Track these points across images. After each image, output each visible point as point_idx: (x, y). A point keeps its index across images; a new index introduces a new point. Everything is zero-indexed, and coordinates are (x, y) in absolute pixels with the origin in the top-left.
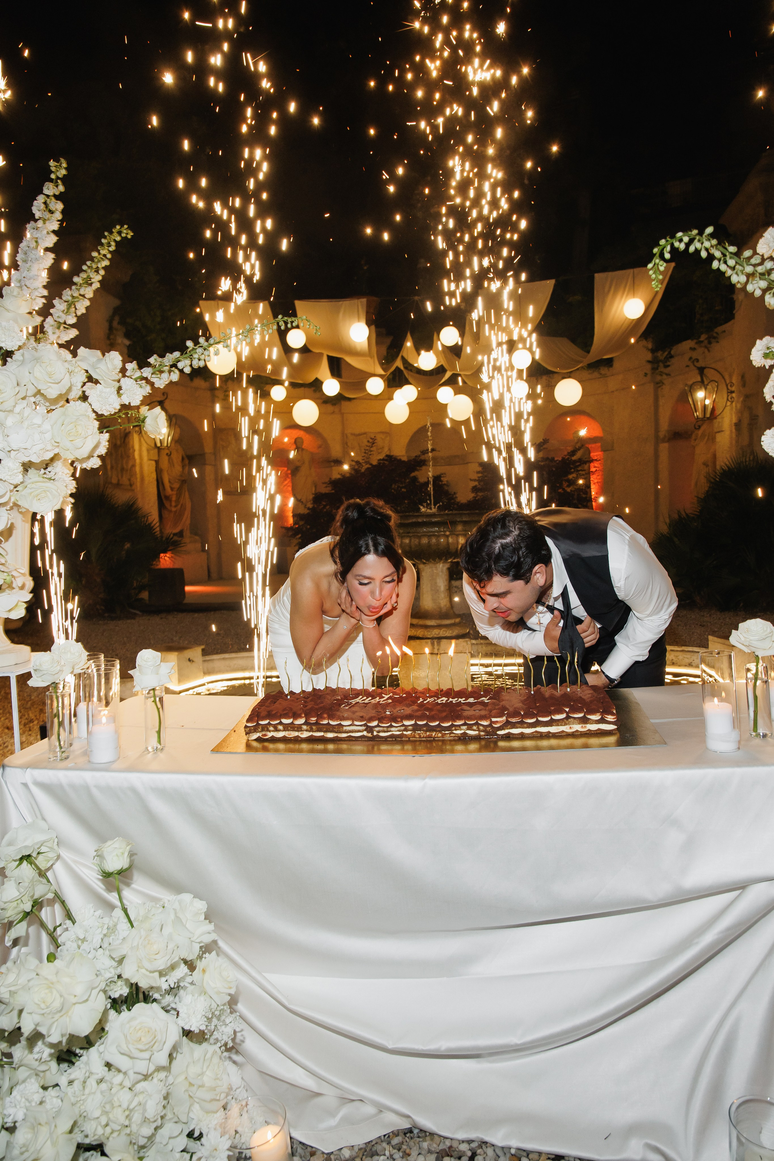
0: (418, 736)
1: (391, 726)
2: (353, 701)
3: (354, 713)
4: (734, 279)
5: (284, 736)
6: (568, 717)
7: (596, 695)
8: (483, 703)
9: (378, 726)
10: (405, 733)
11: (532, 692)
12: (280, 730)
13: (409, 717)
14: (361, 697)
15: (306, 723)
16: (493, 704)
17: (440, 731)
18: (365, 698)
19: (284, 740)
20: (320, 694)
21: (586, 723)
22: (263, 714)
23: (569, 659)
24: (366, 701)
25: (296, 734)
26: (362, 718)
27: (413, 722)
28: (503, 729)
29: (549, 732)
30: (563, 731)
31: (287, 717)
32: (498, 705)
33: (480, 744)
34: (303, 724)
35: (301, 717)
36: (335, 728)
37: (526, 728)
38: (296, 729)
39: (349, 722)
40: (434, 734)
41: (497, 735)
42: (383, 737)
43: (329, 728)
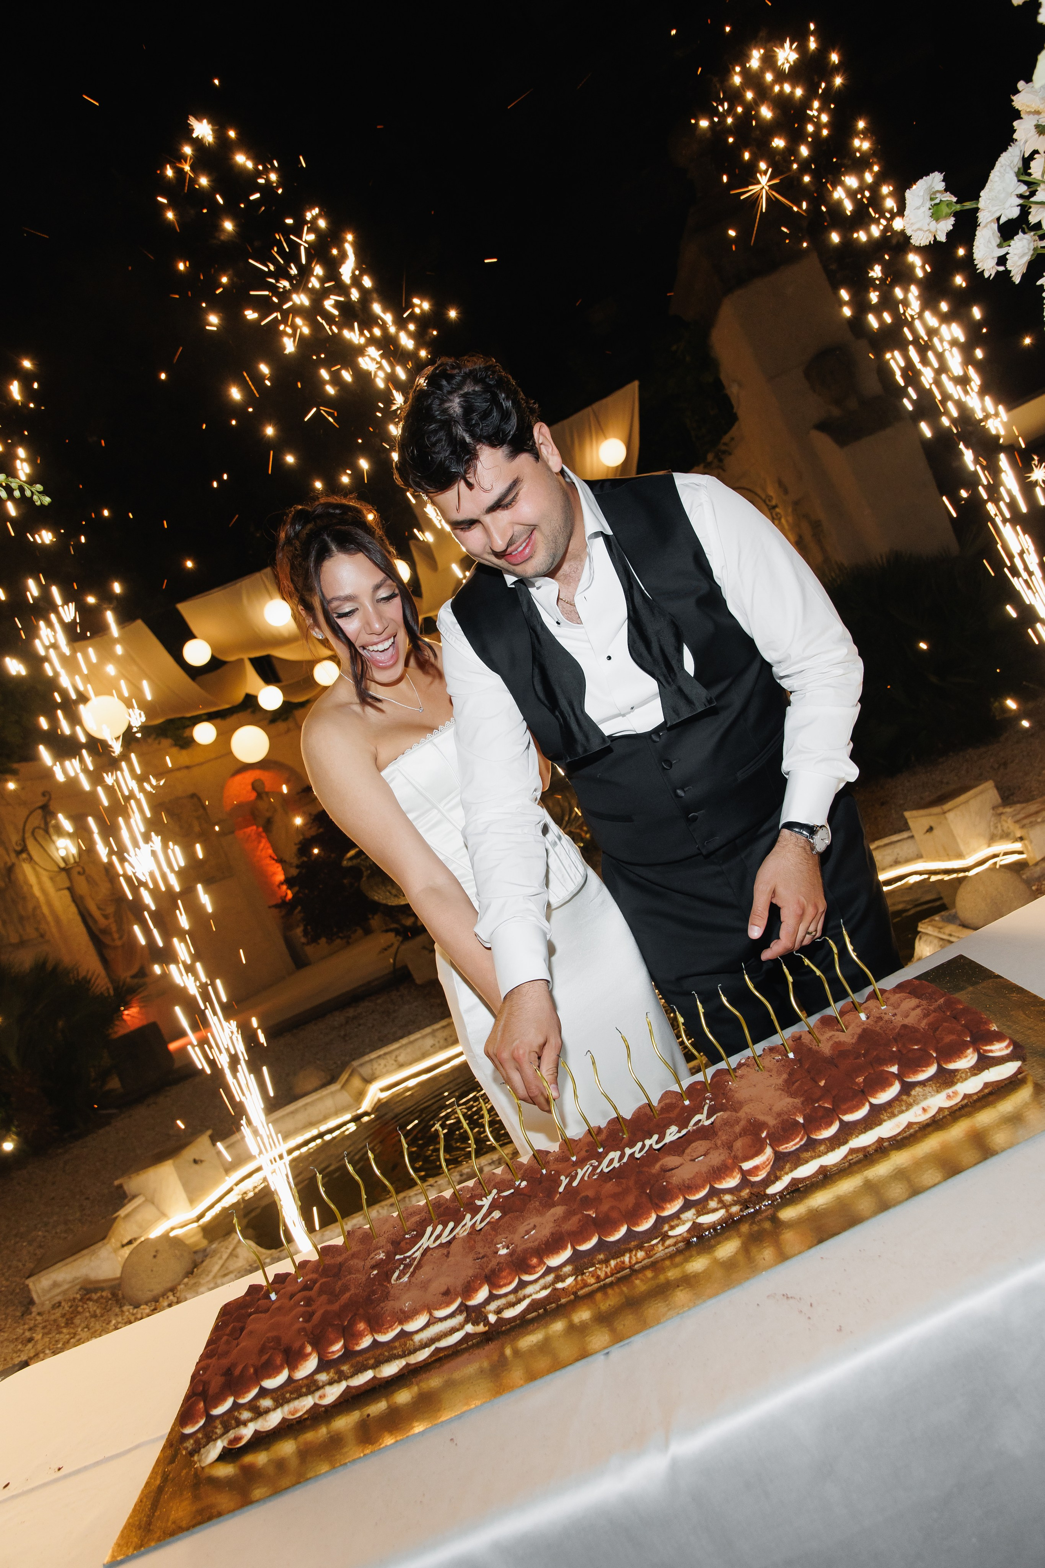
0: (592, 1280)
1: (523, 1285)
2: (416, 1252)
3: (425, 1286)
5: (284, 1420)
6: (907, 1088)
8: (703, 1133)
10: (560, 1285)
11: (791, 1055)
12: (267, 1411)
13: (553, 1245)
14: (429, 1229)
15: (322, 1365)
16: (726, 1123)
17: (640, 1247)
18: (440, 1227)
19: (287, 1429)
20: (339, 1259)
21: (951, 1084)
22: (216, 1382)
23: (835, 950)
24: (444, 1239)
25: (307, 1402)
26: (447, 1295)
27: (567, 1253)
28: (777, 1178)
29: (881, 1140)
30: (910, 1125)
31: (271, 1370)
32: (737, 1121)
33: (739, 1234)
34: (317, 1371)
35: (305, 1357)
36: (395, 1348)
37: (826, 1153)
38: (304, 1390)
39: (421, 1320)
40: (626, 1258)
41: (768, 1197)
42: (514, 1318)
43: (380, 1354)
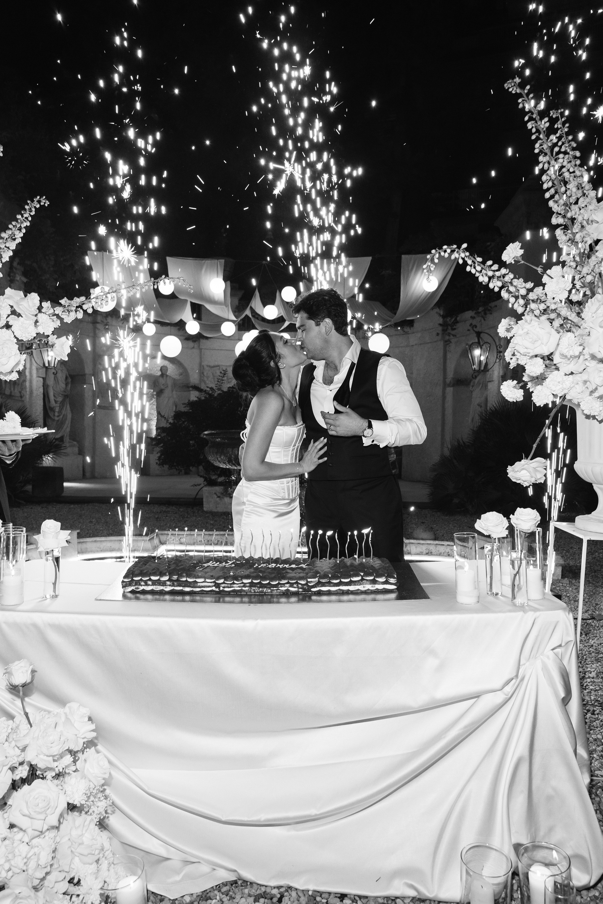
0: (253, 591)
1: (234, 583)
2: (206, 565)
3: (206, 573)
4: (481, 279)
5: (152, 590)
6: (362, 579)
7: (383, 565)
8: (302, 568)
9: (224, 583)
10: (244, 588)
11: (338, 562)
12: (149, 585)
13: (247, 577)
14: (211, 562)
15: (169, 580)
16: (310, 569)
17: (270, 588)
18: (214, 563)
19: (152, 592)
20: (180, 559)
21: (375, 584)
22: (137, 572)
23: (365, 537)
24: (216, 565)
25: (161, 588)
26: (212, 577)
27: (250, 581)
28: (316, 587)
29: (349, 590)
30: (358, 590)
31: (155, 574)
32: (313, 570)
33: (298, 598)
34: (168, 581)
35: (166, 575)
36: (191, 584)
37: (333, 587)
38: (161, 584)
39: (202, 580)
40: (265, 590)
41: (311, 591)
42: (227, 591)
43: (187, 584)
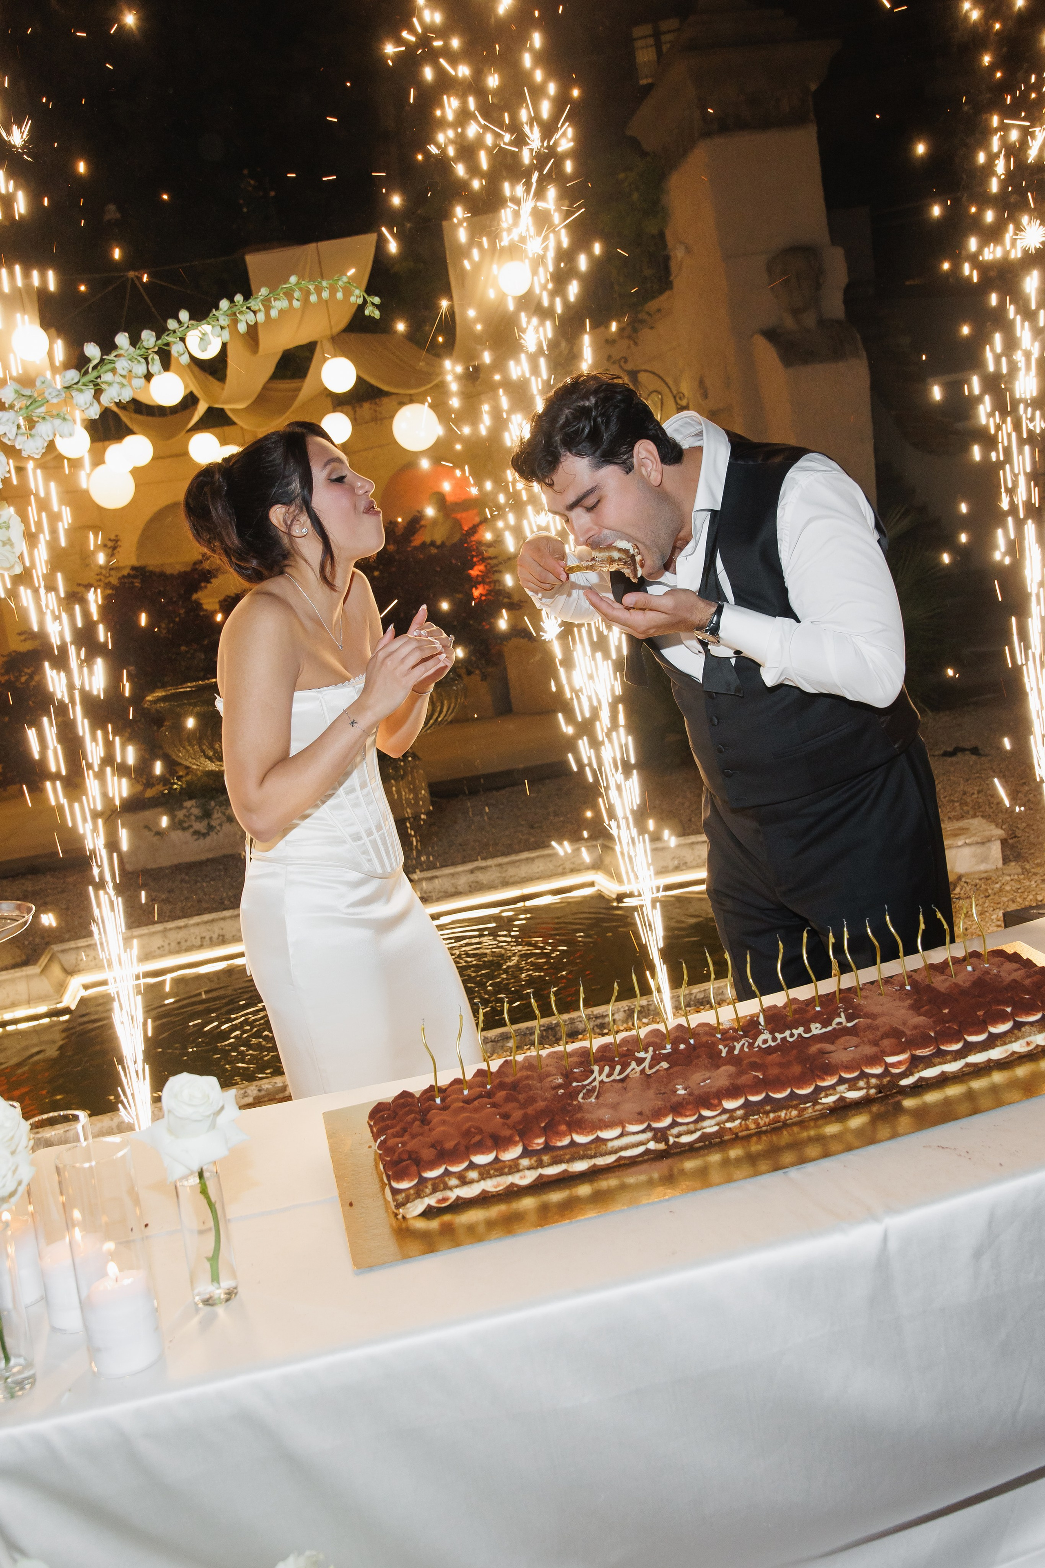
0: (753, 1126)
1: (702, 1118)
2: (592, 1083)
3: (614, 1107)
5: (484, 1192)
6: (1018, 1026)
8: (848, 1031)
9: (674, 1124)
10: (729, 1125)
11: (908, 988)
12: (472, 1182)
13: (733, 1092)
14: (597, 1068)
15: (526, 1153)
16: (866, 1027)
17: (795, 1107)
18: (607, 1067)
19: (484, 1200)
24: (616, 1077)
25: (507, 1180)
26: (640, 1117)
27: (741, 1101)
28: (912, 1074)
29: (990, 1061)
30: (1014, 1053)
31: (482, 1149)
32: (879, 1026)
33: (870, 1112)
34: (522, 1156)
35: (515, 1144)
36: (591, 1149)
37: (950, 1062)
38: (506, 1170)
39: (617, 1131)
40: (783, 1114)
41: (899, 1087)
42: (685, 1144)
43: (576, 1152)
